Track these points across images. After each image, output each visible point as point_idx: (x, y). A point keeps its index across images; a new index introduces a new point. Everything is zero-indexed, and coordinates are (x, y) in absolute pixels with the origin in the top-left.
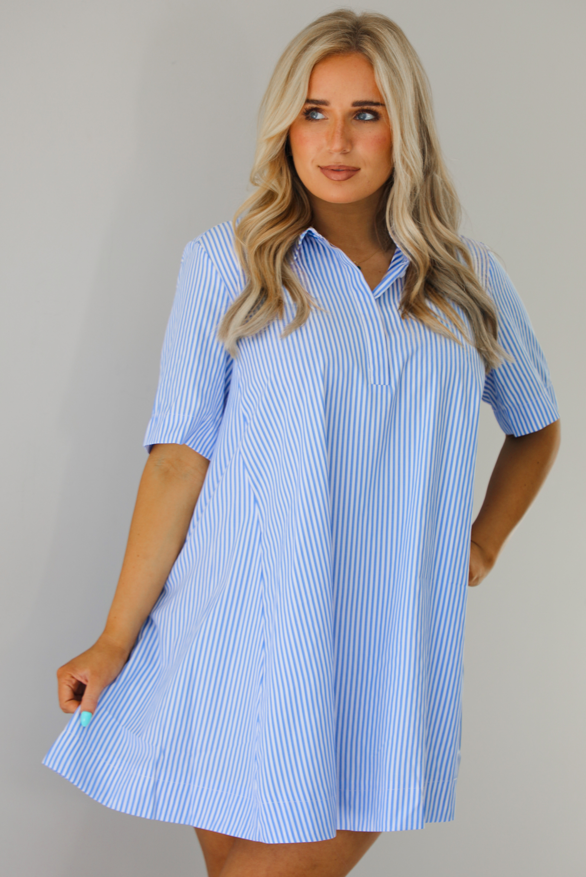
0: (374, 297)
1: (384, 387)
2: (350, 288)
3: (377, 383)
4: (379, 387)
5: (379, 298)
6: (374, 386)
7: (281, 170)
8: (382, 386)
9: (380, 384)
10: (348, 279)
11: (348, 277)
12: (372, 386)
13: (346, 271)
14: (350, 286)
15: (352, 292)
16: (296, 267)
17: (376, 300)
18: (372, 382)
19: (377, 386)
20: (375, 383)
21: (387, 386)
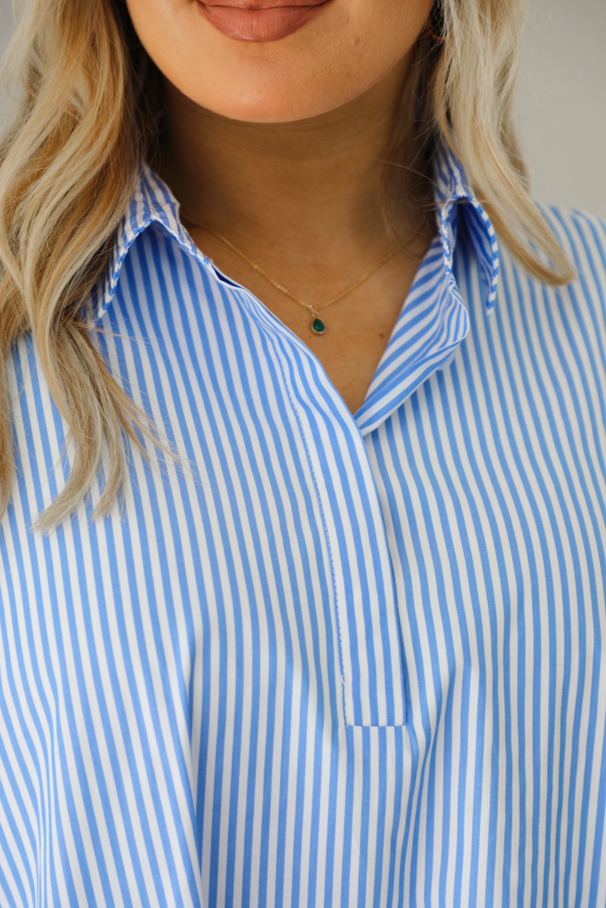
0: (361, 428)
1: (390, 732)
2: (290, 399)
3: (367, 720)
4: (374, 732)
5: (375, 434)
6: (358, 732)
7: (93, 45)
8: (382, 732)
9: (375, 722)
10: (283, 373)
11: (281, 367)
12: (349, 731)
13: (274, 348)
14: (288, 393)
15: (295, 412)
16: (116, 329)
17: (364, 438)
18: (351, 720)
19: (366, 733)
20: (358, 722)
21: (398, 731)
